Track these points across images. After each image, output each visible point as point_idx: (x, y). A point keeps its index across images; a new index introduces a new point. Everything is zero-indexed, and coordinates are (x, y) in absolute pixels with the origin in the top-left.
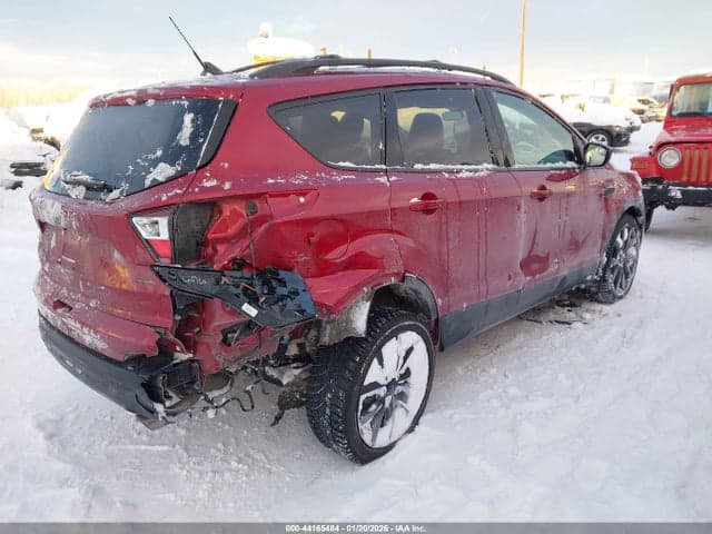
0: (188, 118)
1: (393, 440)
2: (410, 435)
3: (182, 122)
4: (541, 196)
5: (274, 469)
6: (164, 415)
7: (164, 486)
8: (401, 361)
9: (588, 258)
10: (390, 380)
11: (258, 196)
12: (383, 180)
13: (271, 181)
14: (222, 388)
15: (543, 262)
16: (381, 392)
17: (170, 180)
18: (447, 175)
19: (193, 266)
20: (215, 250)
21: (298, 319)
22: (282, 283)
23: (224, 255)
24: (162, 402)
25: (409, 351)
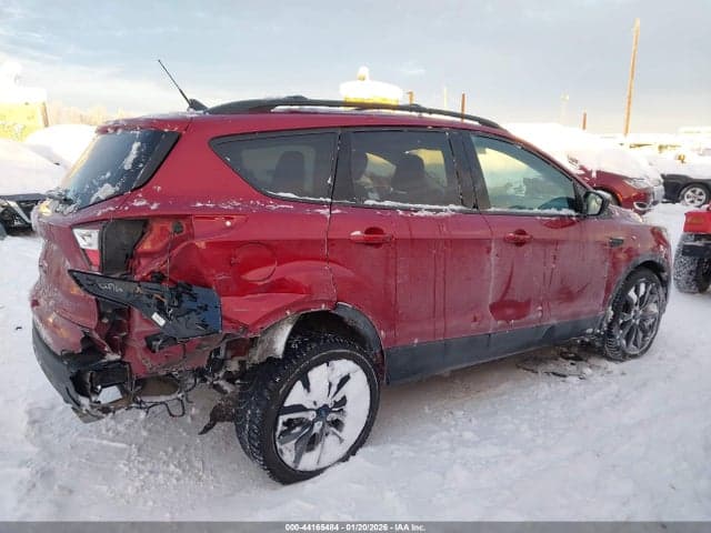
0: (136, 145)
1: (321, 466)
2: (343, 464)
3: (131, 149)
4: (520, 240)
5: (205, 477)
6: (89, 408)
7: (104, 479)
8: (334, 389)
9: (586, 309)
10: (320, 405)
11: (184, 217)
12: (325, 212)
13: (199, 205)
14: (170, 394)
15: (522, 308)
16: (311, 416)
17: (109, 198)
18: (401, 213)
19: (117, 275)
20: (139, 263)
21: (200, 333)
22: (194, 298)
23: (146, 267)
24: (88, 396)
25: (345, 380)
